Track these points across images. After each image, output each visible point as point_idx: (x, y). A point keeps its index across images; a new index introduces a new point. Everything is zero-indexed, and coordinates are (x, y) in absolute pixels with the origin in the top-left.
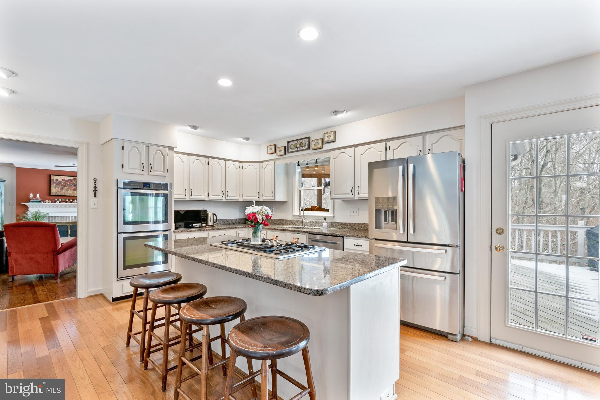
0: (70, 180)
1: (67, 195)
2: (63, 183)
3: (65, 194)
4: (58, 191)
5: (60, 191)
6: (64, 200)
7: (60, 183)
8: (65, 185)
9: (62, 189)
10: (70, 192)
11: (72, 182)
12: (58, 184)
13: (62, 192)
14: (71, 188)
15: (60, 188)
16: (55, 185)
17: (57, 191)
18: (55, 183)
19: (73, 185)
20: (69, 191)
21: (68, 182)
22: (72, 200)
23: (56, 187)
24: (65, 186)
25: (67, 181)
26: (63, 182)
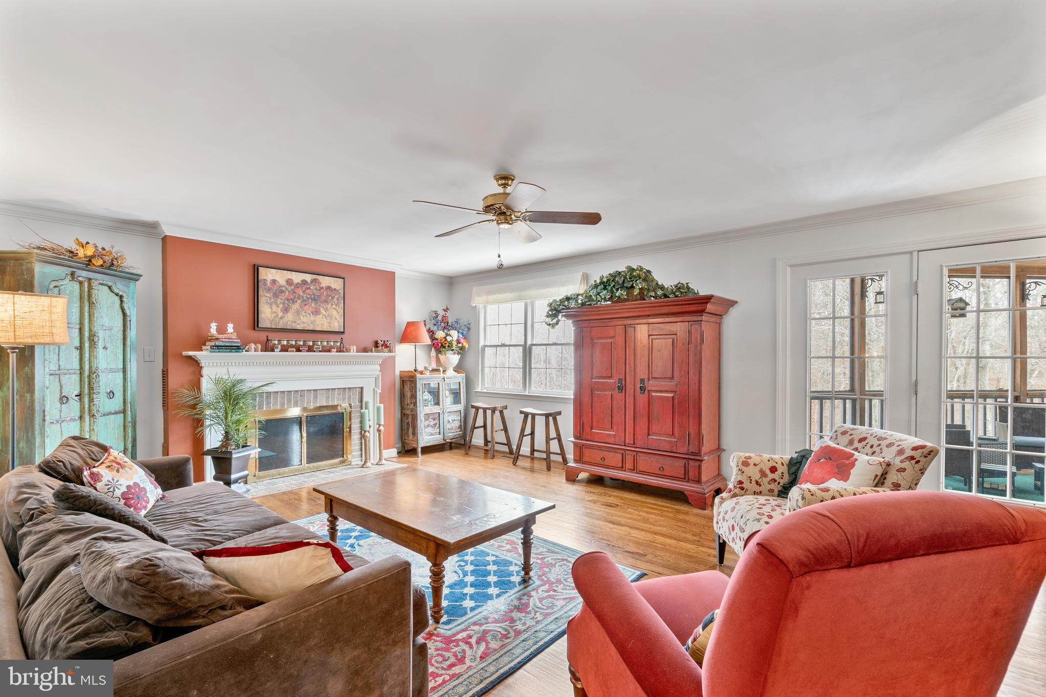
0: (304, 282)
1: (299, 327)
2: (289, 292)
3: (294, 324)
4: (277, 316)
5: (280, 314)
6: (294, 343)
7: (282, 292)
8: (292, 297)
9: (286, 310)
10: (305, 319)
11: (309, 288)
12: (276, 295)
13: (286, 319)
14: (307, 306)
15: (281, 306)
16: (270, 298)
17: (274, 315)
18: (269, 290)
19: (311, 298)
20: (302, 317)
21: (300, 289)
22: (311, 343)
23: (271, 305)
24: (294, 302)
25: (298, 286)
26: (290, 288)
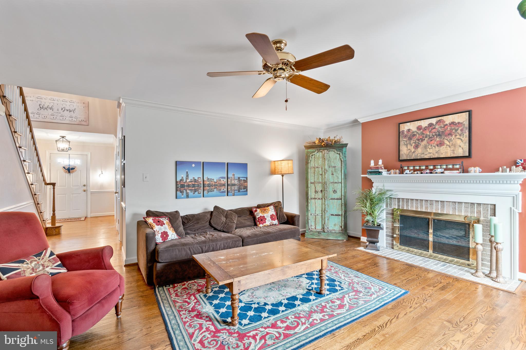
0: (431, 125)
1: (426, 157)
2: (419, 134)
3: (422, 155)
4: (411, 151)
5: (413, 150)
6: (418, 168)
7: (414, 135)
8: (421, 137)
9: (417, 147)
10: (431, 151)
11: (435, 128)
12: (410, 139)
13: (417, 152)
14: (433, 141)
15: (414, 144)
16: (406, 141)
17: (409, 151)
18: (405, 136)
19: (436, 135)
20: (428, 150)
21: (427, 130)
22: (432, 167)
23: (407, 145)
24: (422, 140)
25: (425, 129)
26: (419, 132)
